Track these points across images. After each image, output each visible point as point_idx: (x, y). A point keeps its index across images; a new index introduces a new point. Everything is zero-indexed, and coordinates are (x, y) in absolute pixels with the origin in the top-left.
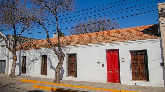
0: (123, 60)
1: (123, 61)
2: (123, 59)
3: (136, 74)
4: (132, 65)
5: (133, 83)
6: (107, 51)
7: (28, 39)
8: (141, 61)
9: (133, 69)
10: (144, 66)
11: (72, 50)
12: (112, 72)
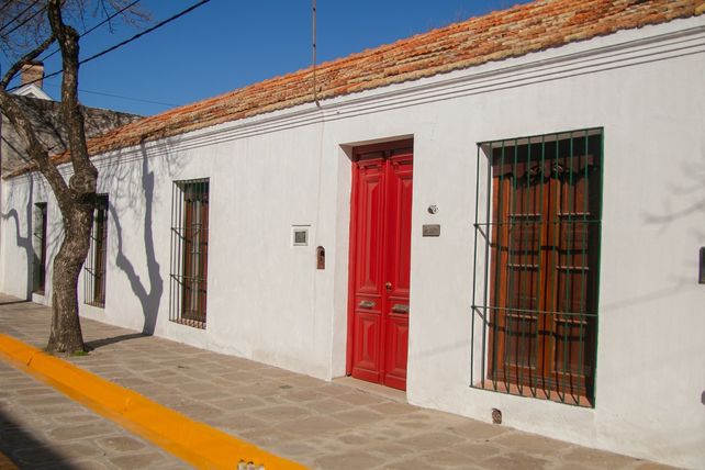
0: (431, 220)
1: (432, 231)
2: (431, 211)
3: (518, 334)
4: (497, 260)
5: (478, 404)
6: (358, 153)
7: (104, 117)
8: (568, 231)
9: (502, 297)
10: (584, 277)
11: (197, 157)
12: (377, 308)
